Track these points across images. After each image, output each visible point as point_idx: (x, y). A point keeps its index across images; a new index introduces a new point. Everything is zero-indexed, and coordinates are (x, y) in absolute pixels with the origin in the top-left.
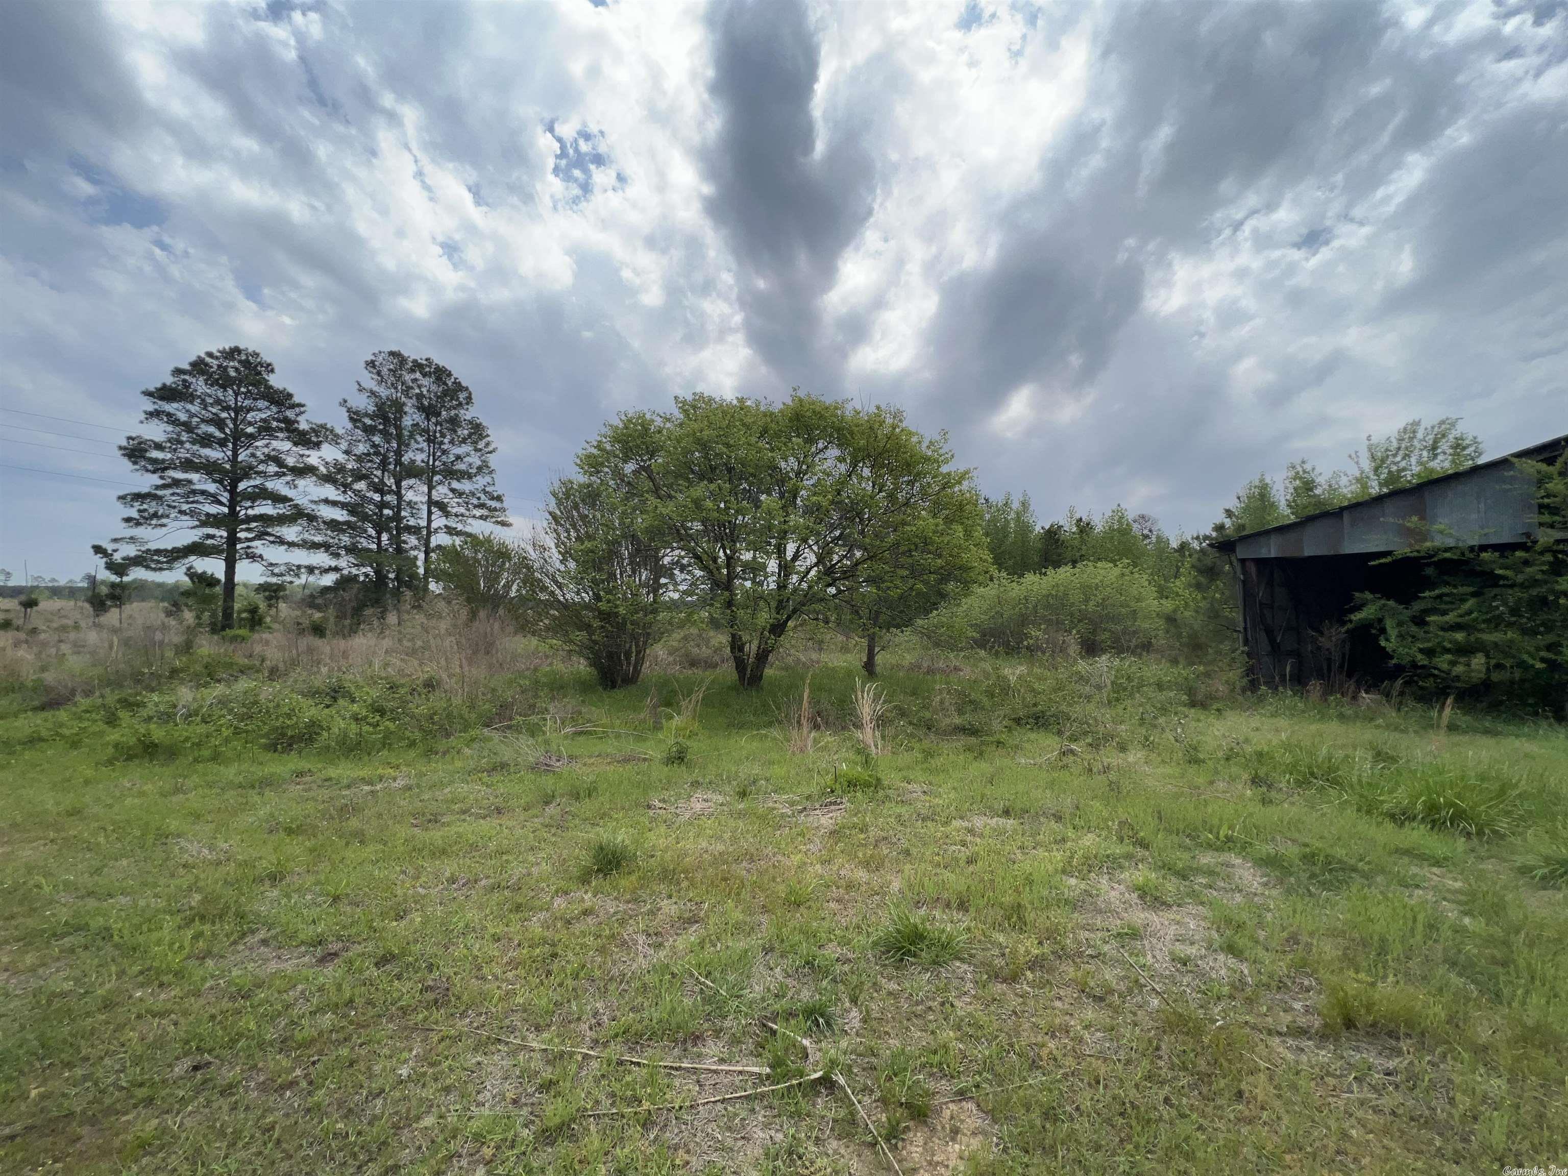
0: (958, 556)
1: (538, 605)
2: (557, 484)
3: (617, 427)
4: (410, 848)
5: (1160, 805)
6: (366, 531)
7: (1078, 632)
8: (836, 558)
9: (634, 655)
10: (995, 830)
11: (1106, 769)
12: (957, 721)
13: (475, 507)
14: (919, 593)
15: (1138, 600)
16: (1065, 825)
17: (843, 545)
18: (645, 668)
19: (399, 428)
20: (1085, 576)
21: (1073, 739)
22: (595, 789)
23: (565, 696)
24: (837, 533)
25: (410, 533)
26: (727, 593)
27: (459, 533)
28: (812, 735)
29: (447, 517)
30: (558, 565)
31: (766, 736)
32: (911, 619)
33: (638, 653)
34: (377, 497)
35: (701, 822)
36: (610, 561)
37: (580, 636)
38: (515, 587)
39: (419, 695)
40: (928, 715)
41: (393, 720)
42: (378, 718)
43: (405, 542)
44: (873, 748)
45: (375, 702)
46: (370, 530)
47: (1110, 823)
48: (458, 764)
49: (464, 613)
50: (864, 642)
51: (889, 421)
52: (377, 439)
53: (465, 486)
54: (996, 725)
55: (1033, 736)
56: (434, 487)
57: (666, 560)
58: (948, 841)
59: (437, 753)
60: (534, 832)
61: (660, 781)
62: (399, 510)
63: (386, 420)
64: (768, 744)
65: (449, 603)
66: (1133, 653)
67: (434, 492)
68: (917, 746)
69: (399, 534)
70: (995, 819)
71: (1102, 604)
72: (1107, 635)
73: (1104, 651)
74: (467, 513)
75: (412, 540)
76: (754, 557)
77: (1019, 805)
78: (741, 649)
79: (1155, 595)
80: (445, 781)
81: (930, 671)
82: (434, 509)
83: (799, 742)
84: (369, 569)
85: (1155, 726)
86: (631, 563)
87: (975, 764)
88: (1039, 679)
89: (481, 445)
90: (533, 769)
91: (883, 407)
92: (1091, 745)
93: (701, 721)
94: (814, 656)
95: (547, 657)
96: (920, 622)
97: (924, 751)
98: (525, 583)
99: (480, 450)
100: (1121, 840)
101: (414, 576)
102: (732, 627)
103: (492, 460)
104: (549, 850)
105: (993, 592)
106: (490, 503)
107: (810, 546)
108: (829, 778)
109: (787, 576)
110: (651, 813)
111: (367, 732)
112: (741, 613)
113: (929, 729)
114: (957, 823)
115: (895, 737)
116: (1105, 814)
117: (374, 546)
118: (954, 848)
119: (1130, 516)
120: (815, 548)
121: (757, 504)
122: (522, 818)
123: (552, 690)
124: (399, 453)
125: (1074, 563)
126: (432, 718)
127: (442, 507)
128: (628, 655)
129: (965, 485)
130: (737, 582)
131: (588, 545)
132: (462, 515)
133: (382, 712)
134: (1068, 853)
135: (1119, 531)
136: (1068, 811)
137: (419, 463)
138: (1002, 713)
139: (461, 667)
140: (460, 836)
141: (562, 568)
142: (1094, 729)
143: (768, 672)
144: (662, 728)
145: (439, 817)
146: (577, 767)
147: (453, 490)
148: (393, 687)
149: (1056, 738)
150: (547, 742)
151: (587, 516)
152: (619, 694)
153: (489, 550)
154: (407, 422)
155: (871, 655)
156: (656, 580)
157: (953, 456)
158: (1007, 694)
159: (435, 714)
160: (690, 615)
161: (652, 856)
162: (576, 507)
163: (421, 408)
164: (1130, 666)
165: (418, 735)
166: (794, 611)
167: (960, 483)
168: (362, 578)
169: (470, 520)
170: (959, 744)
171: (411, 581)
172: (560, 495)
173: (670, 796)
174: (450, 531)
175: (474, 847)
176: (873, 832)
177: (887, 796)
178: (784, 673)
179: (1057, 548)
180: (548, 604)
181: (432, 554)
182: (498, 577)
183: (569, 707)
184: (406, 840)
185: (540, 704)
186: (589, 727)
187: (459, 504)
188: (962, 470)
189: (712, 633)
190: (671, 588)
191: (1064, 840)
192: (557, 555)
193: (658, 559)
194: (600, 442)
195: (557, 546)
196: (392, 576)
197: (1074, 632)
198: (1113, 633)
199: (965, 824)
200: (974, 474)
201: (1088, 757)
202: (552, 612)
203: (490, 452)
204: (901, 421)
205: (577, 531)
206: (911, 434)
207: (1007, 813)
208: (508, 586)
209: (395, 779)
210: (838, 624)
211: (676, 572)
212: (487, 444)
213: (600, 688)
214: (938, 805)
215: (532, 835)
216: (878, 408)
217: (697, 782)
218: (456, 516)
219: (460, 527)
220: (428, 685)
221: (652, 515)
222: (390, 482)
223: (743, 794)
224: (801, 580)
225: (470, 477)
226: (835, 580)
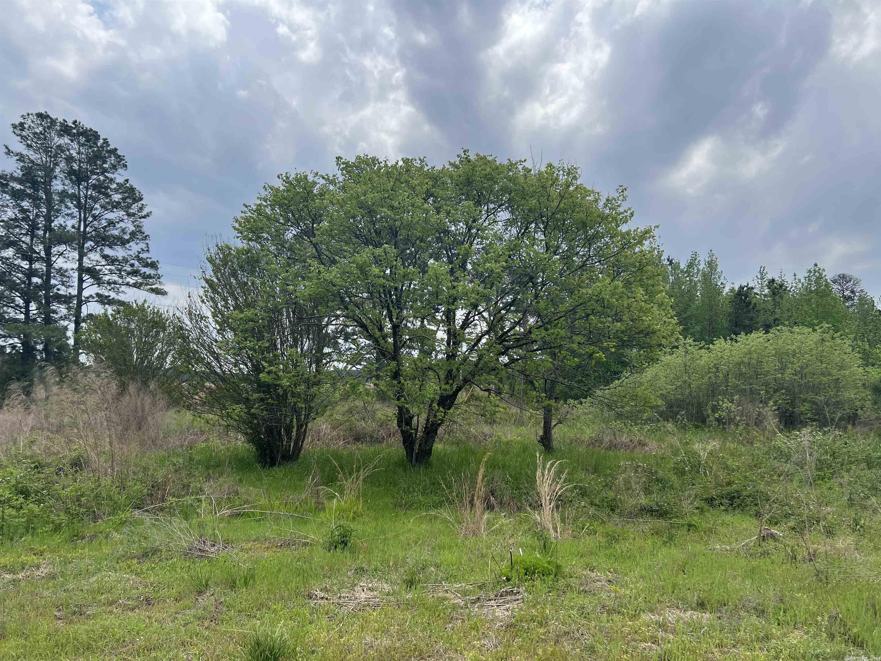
0: (639, 319)
1: (193, 377)
2: (214, 250)
3: (277, 190)
4: (52, 643)
5: (874, 597)
6: (13, 301)
7: (775, 402)
8: (508, 325)
9: (295, 430)
10: (689, 625)
11: (812, 557)
12: (643, 501)
13: (129, 274)
14: (599, 362)
15: (842, 368)
16: (767, 620)
17: (516, 311)
18: (307, 444)
19: (48, 193)
20: (780, 342)
21: (774, 522)
22: (253, 577)
23: (221, 474)
24: (509, 298)
25: (59, 302)
26: (394, 364)
27: (111, 302)
28: (486, 516)
29: (99, 284)
30: (214, 334)
31: (436, 518)
32: (590, 389)
33: (300, 427)
34: (25, 265)
35: (366, 614)
36: (269, 328)
37: (238, 409)
38: (169, 359)
39: (66, 475)
40: (611, 494)
41: (39, 502)
42: (22, 500)
43: (55, 312)
44: (552, 531)
45: (18, 483)
46: (17, 299)
47: (819, 618)
48: (106, 550)
49: (114, 386)
50: (540, 415)
51: (562, 178)
52: (25, 204)
53: (119, 252)
54: (686, 506)
55: (728, 518)
56: (86, 254)
57: (331, 328)
58: (637, 637)
59: (83, 538)
60: (185, 625)
61: (322, 568)
62: (49, 278)
63: (35, 185)
64: (438, 526)
65: (98, 376)
66: (838, 426)
67: (85, 259)
68: (600, 529)
69: (48, 303)
70: (689, 613)
71: (800, 373)
72: (807, 406)
73: (804, 424)
74: (120, 281)
75: (63, 310)
76: (422, 325)
77: (716, 595)
78: (409, 422)
79: (860, 362)
80: (91, 569)
81: (612, 446)
82: (85, 277)
83: (471, 526)
84: (16, 340)
85: (865, 508)
86: (292, 333)
87: (664, 550)
88: (732, 454)
89: (134, 210)
90: (186, 555)
91: (556, 164)
92: (793, 529)
93: (366, 501)
94: (486, 429)
95: (202, 432)
96: (599, 393)
97: (608, 535)
98: (180, 354)
99: (134, 215)
100: (832, 637)
101: (64, 347)
102: (398, 399)
103: (147, 225)
104: (202, 645)
105: (679, 360)
106: (143, 270)
107: (480, 313)
108: (505, 565)
109: (457, 344)
110: (312, 603)
111: (10, 516)
112: (408, 384)
113: (613, 510)
114: (646, 617)
115: (576, 519)
116: (813, 608)
117: (22, 316)
118: (643, 645)
119: (829, 275)
120: (486, 314)
121: (424, 269)
122: (173, 610)
123: (208, 468)
124: (49, 219)
125: (767, 328)
126: (78, 500)
127: (94, 273)
128: (289, 431)
129: (646, 245)
130: (404, 351)
131: (249, 313)
132: (115, 283)
133: (25, 493)
134: (773, 653)
135: (817, 292)
136: (772, 604)
137: (69, 228)
138: (693, 493)
139: (111, 444)
140: (106, 629)
141: (219, 338)
142: (797, 511)
143: (438, 446)
144: (324, 509)
145: (84, 609)
146: (233, 552)
147: (105, 257)
148: (39, 467)
149: (755, 521)
150: (201, 526)
151: (246, 284)
152: (278, 472)
153: (143, 320)
154: (57, 186)
155: (547, 428)
156: (320, 350)
157: (632, 214)
158: (698, 472)
159: (82, 496)
160: (354, 387)
161: (313, 652)
162: (234, 274)
163: (71, 173)
164: (834, 441)
165: (64, 517)
166: (466, 381)
167: (640, 243)
168: (8, 350)
169: (123, 288)
170: (646, 528)
171: (60, 353)
172: (218, 261)
173: (333, 585)
174: (103, 300)
175: (121, 642)
176: (553, 625)
177: (568, 586)
178: (454, 448)
179: (748, 312)
180: (204, 377)
181: (83, 325)
182: (152, 346)
183: (226, 486)
184: (49, 634)
185: (195, 485)
186: (247, 508)
187: (111, 272)
188: (642, 228)
189: (378, 406)
190: (335, 357)
191: (767, 638)
192: (213, 324)
193: (320, 328)
194: (260, 205)
195: (214, 315)
196: (40, 347)
197: (771, 403)
198: (814, 403)
199: (655, 618)
200: (656, 232)
201: (791, 543)
202: (207, 384)
203: (144, 217)
204: (575, 178)
205: (236, 299)
206: (587, 192)
207: (701, 605)
208: (162, 357)
209: (38, 567)
210: (512, 395)
211: (341, 341)
212: (141, 209)
213: (259, 466)
214: (625, 596)
215: (183, 629)
216: (550, 165)
217: (362, 569)
218: (109, 283)
219: (113, 295)
220: (76, 465)
221: (315, 281)
222: (40, 248)
223: (410, 583)
224: (471, 349)
225: (124, 243)
226: (507, 348)
